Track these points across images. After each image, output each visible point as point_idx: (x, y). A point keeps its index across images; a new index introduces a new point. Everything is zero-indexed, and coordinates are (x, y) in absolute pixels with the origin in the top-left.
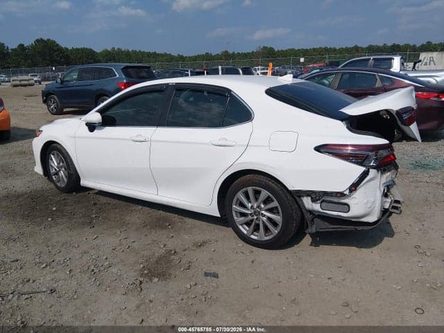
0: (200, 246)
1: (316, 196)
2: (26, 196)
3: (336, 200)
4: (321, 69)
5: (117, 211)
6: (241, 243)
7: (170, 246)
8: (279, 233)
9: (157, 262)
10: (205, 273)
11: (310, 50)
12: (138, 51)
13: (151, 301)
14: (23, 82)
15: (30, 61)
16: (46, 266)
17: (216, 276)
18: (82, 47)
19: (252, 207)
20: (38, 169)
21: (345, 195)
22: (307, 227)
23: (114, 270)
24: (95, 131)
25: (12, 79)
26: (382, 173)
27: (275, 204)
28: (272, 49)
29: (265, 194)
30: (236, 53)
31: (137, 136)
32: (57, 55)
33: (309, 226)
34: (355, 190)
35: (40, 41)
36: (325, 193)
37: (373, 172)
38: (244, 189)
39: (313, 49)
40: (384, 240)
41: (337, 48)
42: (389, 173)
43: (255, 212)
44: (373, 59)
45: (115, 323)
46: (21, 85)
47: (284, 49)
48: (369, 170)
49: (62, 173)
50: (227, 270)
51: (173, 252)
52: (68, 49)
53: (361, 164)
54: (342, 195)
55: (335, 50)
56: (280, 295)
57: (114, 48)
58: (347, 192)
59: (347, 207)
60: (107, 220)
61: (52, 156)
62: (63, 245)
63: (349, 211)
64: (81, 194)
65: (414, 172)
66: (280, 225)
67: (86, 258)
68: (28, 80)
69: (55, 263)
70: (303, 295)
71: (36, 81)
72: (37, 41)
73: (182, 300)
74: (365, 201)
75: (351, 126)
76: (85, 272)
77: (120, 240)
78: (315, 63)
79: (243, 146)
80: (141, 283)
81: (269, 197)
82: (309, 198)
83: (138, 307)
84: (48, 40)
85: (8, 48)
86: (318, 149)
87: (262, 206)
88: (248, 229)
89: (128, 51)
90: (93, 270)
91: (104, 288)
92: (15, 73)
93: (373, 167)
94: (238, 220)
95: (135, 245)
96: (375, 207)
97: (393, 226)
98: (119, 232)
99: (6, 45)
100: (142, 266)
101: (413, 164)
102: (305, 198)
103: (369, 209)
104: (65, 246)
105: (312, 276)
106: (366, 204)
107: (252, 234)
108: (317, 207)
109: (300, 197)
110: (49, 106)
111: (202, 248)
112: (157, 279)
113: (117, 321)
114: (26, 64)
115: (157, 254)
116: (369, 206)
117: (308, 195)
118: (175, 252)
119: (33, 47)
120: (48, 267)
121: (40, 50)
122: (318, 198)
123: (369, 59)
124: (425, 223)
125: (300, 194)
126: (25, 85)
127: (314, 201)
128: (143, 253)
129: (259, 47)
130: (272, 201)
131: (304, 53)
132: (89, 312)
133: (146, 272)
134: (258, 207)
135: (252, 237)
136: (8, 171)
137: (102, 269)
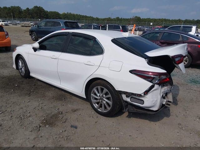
0: (75, 111)
1: (128, 94)
2: (7, 78)
3: (138, 98)
4: (159, 29)
5: (43, 89)
6: (93, 112)
7: (61, 110)
8: (110, 109)
9: (51, 117)
10: (72, 125)
11: (158, 19)
12: (78, 14)
13: (41, 137)
14: (26, 25)
15: (31, 16)
16: (2, 113)
17: (76, 127)
18: (54, 11)
19: (100, 96)
20: (14, 66)
21: (142, 96)
22: (123, 109)
23: (31, 119)
24: (37, 52)
25: (22, 23)
26: (162, 87)
27: (109, 96)
28: (139, 18)
29: (105, 90)
30: (123, 18)
31: (53, 56)
32: (43, 14)
33: (124, 109)
34: (147, 94)
35: (36, 7)
36: (133, 94)
37: (156, 86)
38: (97, 87)
39: (159, 19)
40: (164, 118)
41: (171, 20)
42: (166, 87)
43: (101, 98)
44: (183, 27)
45: (21, 145)
46: (25, 26)
47: (146, 18)
48: (154, 85)
49: (23, 69)
50: (82, 125)
51: (61, 113)
52: (48, 12)
53: (151, 82)
54: (140, 95)
55: (169, 20)
56: (103, 141)
57: (68, 13)
58: (143, 95)
59: (143, 102)
60: (37, 93)
61: (20, 61)
62: (13, 103)
63: (144, 103)
64: (31, 79)
65: (190, 84)
66: (111, 106)
67: (21, 111)
68: (28, 24)
69: (7, 111)
70: (114, 143)
71: (32, 25)
72: (35, 7)
73: (56, 138)
74: (152, 100)
75: (149, 62)
76: (18, 118)
77: (39, 104)
78: (159, 25)
79: (98, 66)
80: (40, 126)
81: (107, 92)
82: (125, 95)
83: (34, 139)
84: (40, 7)
85: (22, 9)
86: (131, 72)
87: (104, 96)
88: (97, 105)
89: (74, 14)
90: (21, 118)
91: (23, 127)
92: (24, 21)
93: (157, 84)
94: (93, 101)
95: (45, 108)
96: (157, 103)
97: (171, 111)
98: (40, 100)
99: (21, 8)
100: (43, 118)
101: (190, 80)
102: (123, 95)
103: (154, 104)
104: (14, 104)
105: (122, 133)
106: (153, 101)
107: (99, 108)
108: (128, 100)
109: (121, 94)
110: (32, 37)
111: (75, 112)
112: (48, 126)
113: (23, 145)
114: (29, 17)
115: (53, 113)
116: (154, 102)
117: (124, 94)
118: (62, 113)
119: (33, 10)
120: (3, 114)
121: (35, 11)
122: (129, 96)
123: (180, 26)
124: (187, 112)
125: (121, 93)
126: (27, 26)
127: (127, 97)
128: (47, 111)
129: (134, 16)
130: (108, 94)
131: (155, 21)
132: (12, 138)
133: (44, 121)
134: (102, 96)
135: (99, 110)
136: (4, 65)
137: (26, 117)
